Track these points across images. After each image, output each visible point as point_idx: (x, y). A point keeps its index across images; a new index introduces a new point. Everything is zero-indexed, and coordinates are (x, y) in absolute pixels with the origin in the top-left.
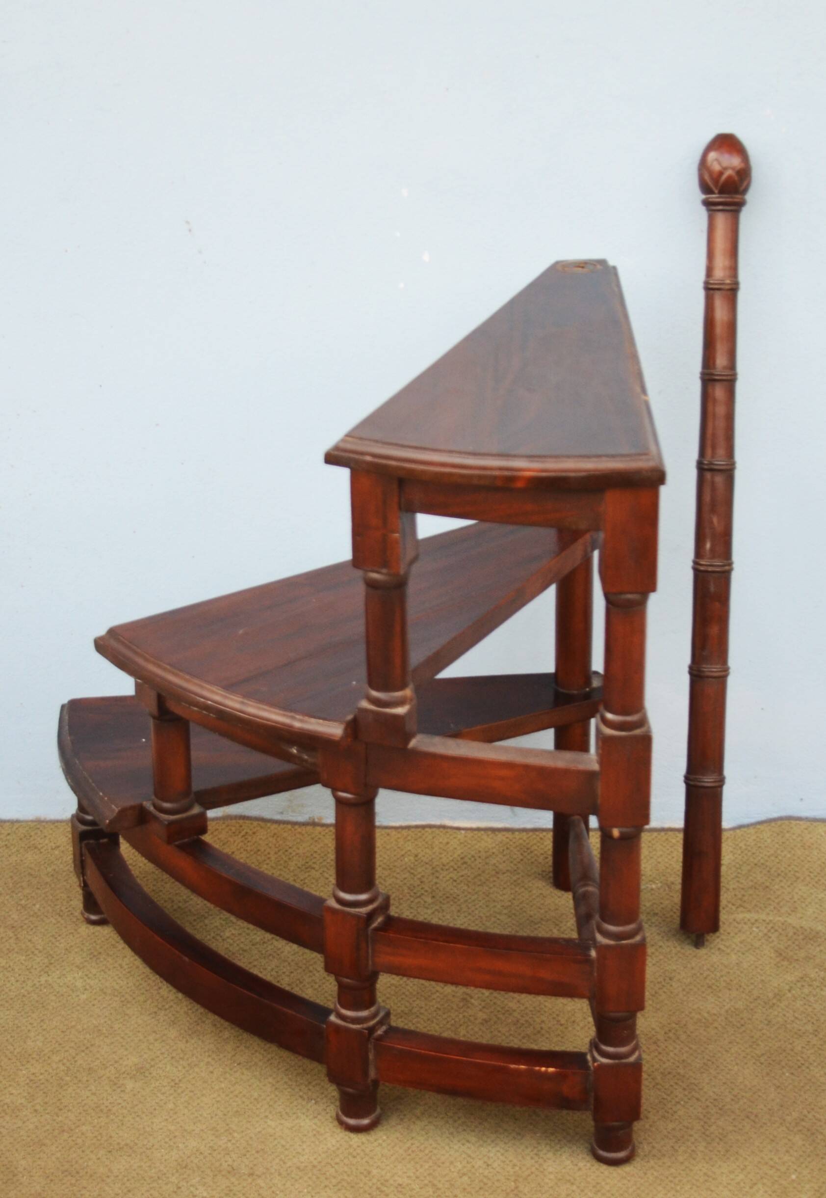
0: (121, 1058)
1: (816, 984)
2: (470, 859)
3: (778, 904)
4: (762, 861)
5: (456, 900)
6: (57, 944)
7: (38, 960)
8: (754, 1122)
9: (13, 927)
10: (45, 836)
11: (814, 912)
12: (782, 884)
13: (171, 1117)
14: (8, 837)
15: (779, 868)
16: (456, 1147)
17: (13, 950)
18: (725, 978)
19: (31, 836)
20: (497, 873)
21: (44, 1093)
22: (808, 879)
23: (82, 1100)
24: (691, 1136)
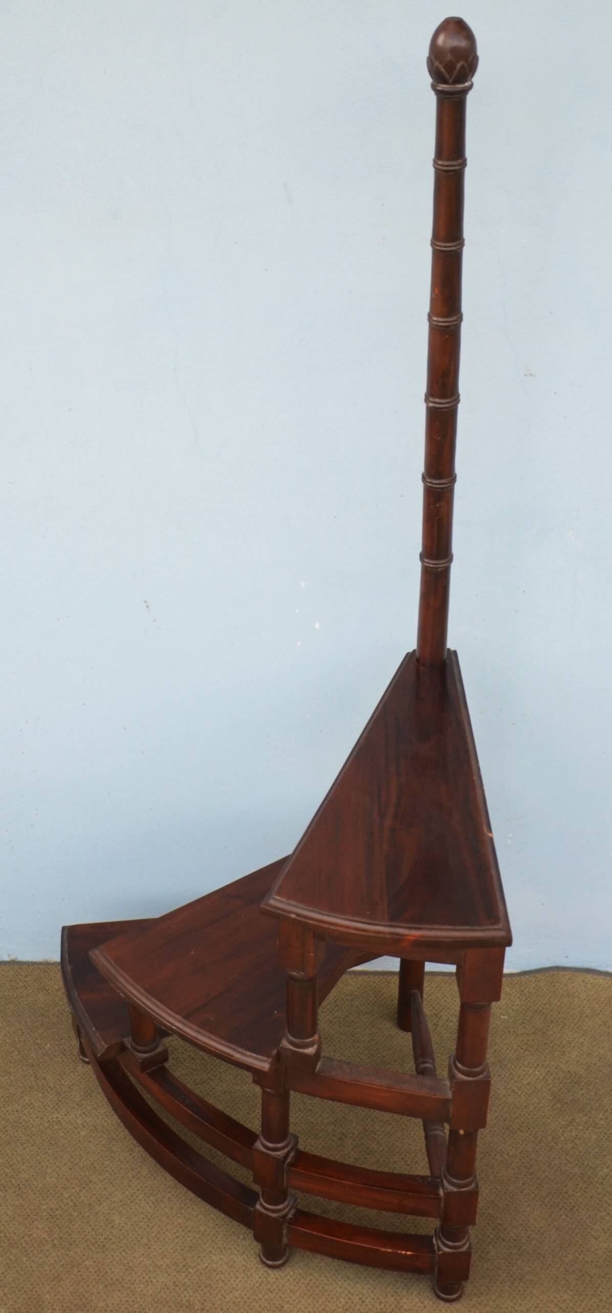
0: (111, 1195)
1: (581, 1127)
2: (340, 1002)
3: (552, 1048)
4: (540, 1008)
5: (332, 1041)
6: (63, 1081)
7: (51, 1097)
8: (542, 1262)
9: (33, 1065)
10: (51, 979)
11: (577, 1056)
12: (555, 1030)
13: (146, 1252)
14: (26, 979)
15: (552, 1016)
16: (340, 1283)
17: (33, 1087)
18: (518, 1120)
19: (41, 978)
20: (359, 1014)
21: (59, 1228)
22: (572, 1025)
23: (85, 1236)
24: (500, 1276)
